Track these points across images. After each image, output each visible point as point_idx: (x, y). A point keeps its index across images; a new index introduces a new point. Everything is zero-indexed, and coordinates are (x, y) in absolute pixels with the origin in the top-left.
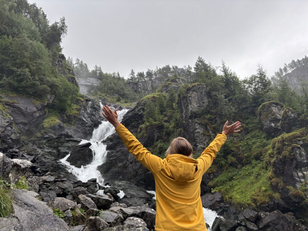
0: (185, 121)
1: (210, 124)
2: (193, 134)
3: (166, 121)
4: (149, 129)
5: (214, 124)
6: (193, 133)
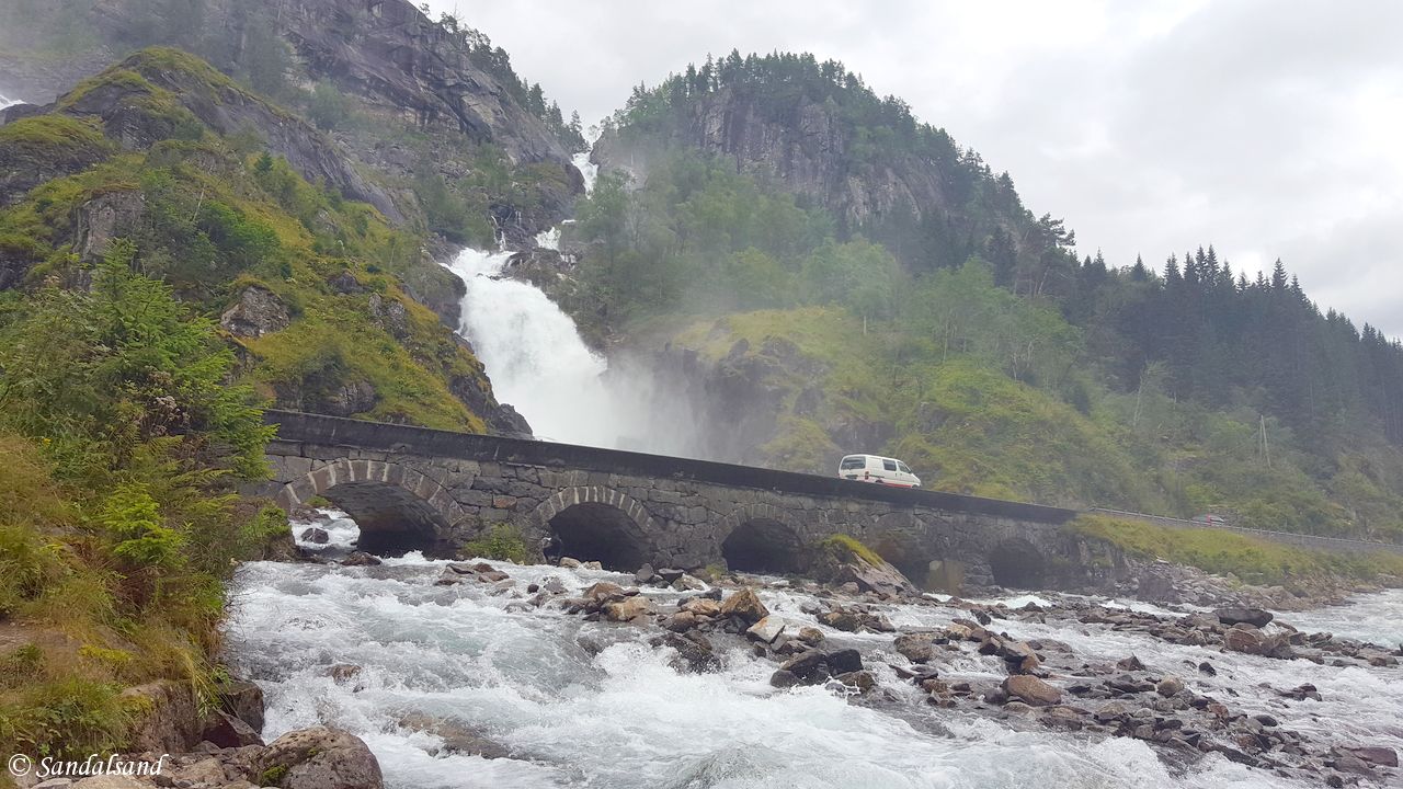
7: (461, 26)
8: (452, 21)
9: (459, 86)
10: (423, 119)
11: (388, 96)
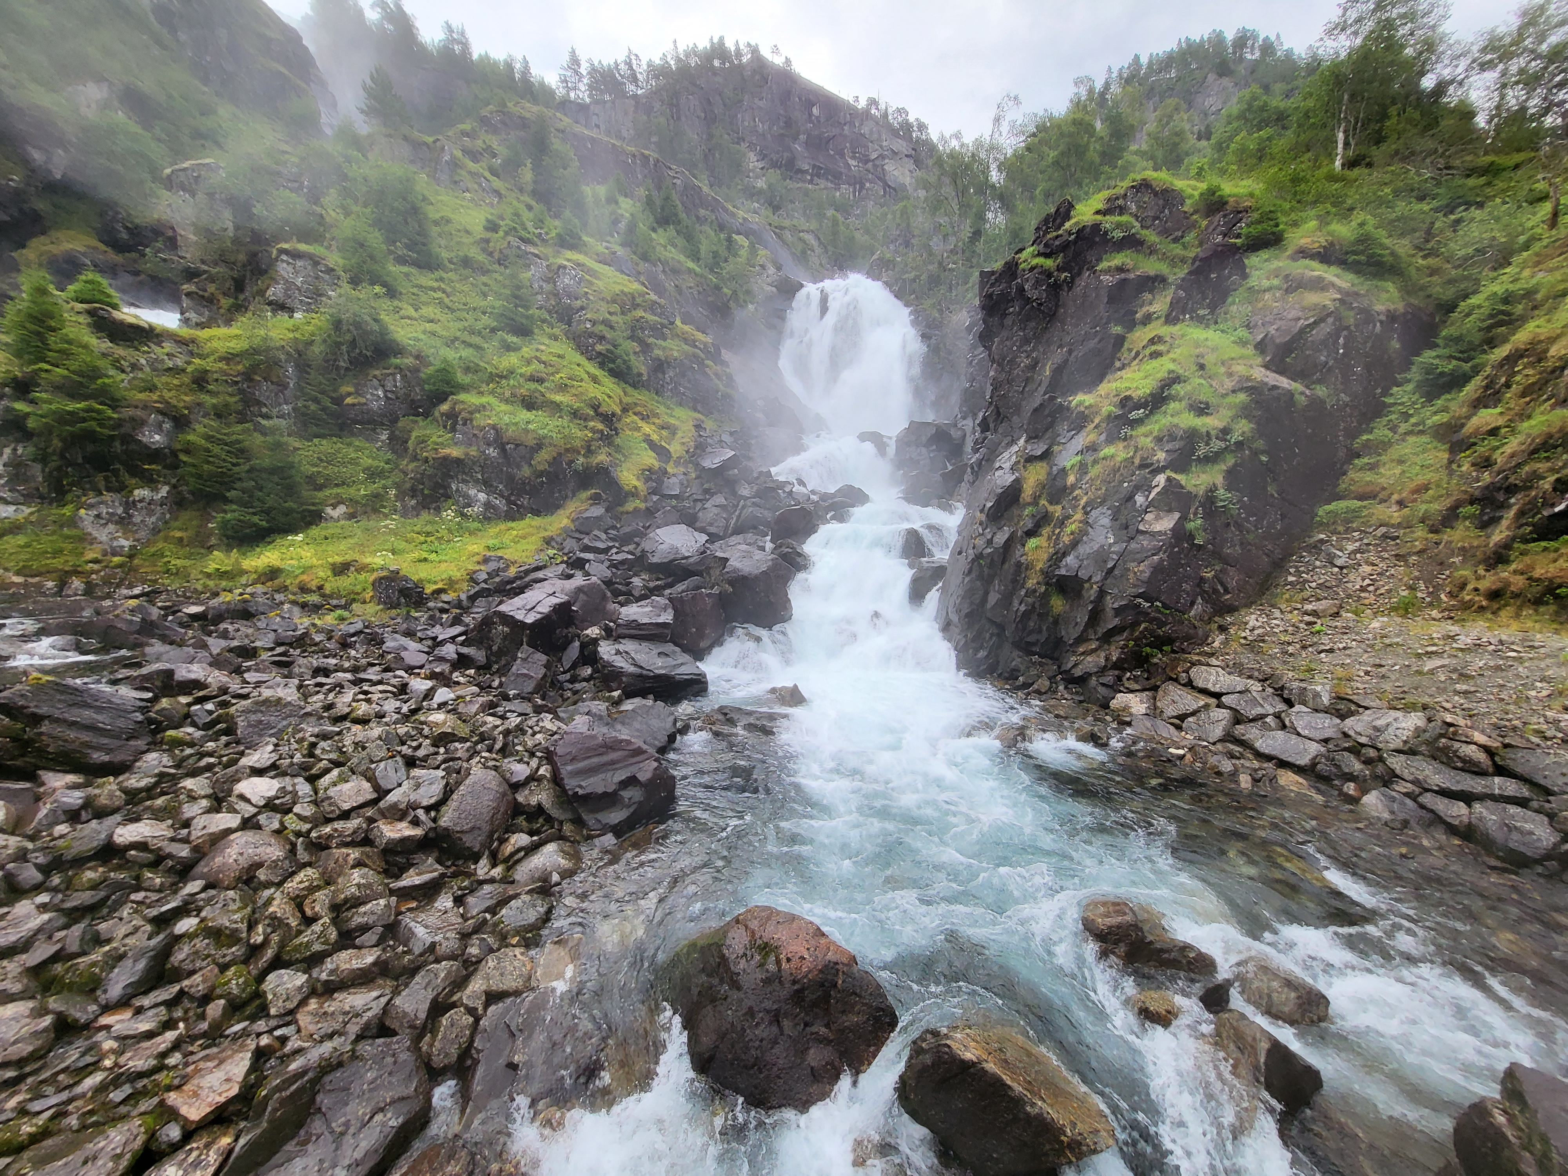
7: (882, 107)
8: (876, 103)
9: (882, 157)
10: (854, 192)
11: (827, 179)
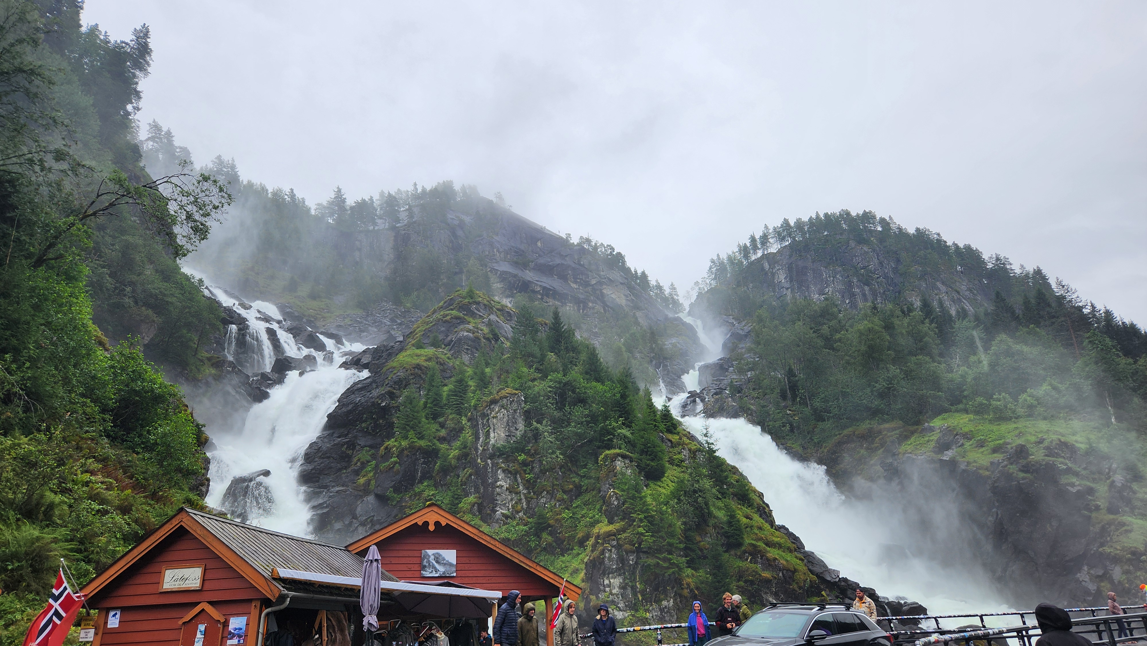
0: (481, 459)
1: (522, 472)
2: (493, 488)
3: (442, 440)
4: (408, 456)
5: (529, 474)
6: (494, 485)
7: (593, 244)
8: (588, 241)
9: (600, 283)
10: (579, 310)
11: (554, 298)
